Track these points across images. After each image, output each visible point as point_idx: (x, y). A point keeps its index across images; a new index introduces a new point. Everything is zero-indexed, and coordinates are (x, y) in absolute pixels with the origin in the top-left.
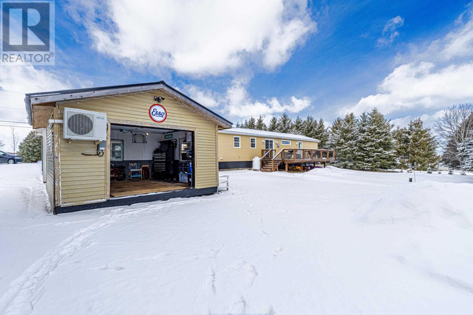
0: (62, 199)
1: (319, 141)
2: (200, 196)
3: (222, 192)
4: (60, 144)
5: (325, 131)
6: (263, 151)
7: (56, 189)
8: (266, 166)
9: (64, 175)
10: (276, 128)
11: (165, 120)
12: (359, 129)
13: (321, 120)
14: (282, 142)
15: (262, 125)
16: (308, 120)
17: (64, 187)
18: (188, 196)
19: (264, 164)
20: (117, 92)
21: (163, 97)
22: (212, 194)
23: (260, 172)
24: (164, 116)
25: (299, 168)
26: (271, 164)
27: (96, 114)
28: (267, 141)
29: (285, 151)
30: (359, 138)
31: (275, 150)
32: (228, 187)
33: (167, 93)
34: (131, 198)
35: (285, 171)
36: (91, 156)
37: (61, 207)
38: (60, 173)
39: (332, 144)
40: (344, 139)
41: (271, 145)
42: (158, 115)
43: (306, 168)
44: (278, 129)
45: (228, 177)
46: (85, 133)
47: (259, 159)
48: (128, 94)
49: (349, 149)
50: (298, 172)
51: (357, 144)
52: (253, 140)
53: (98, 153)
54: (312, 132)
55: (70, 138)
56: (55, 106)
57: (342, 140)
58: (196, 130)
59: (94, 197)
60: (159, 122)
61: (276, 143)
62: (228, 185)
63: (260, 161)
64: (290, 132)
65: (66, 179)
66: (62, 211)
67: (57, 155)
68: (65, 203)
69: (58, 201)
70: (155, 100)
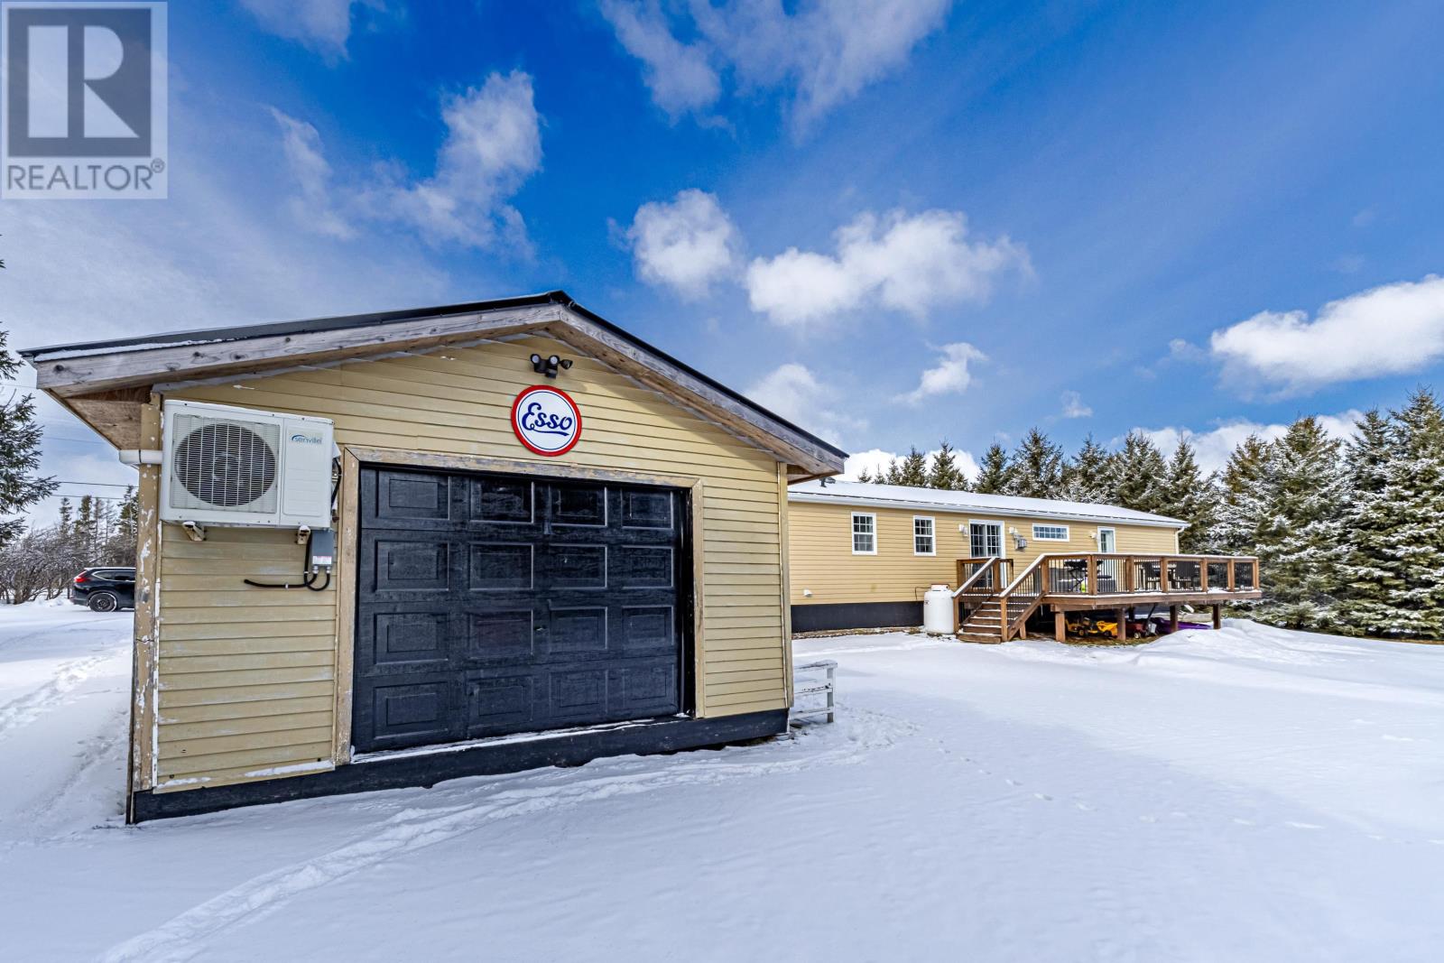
0: (158, 760)
1: (1184, 525)
2: (718, 746)
3: (808, 730)
4: (160, 542)
5: (1203, 487)
6: (961, 563)
7: (138, 720)
8: (976, 621)
9: (171, 667)
10: (1006, 481)
11: (575, 448)
12: (1353, 476)
13: (1183, 448)
14: (1036, 529)
15: (951, 477)
16: (1131, 451)
17: (169, 712)
18: (667, 747)
19: (970, 610)
20: (377, 338)
21: (563, 357)
22: (766, 739)
23: (956, 643)
24: (571, 431)
25: (1110, 627)
26: (999, 614)
27: (289, 423)
28: (976, 529)
29: (1052, 564)
30: (1355, 510)
31: (1010, 561)
32: (832, 709)
33: (582, 340)
34: (435, 754)
35: (1055, 639)
36: (282, 589)
37: (154, 792)
38: (156, 659)
39: (1234, 537)
40: (1290, 514)
41: (994, 542)
42: (545, 428)
43: (1139, 627)
44: (1012, 488)
45: (830, 671)
46: (244, 500)
47: (950, 594)
48: (430, 350)
49: (1315, 553)
50: (1107, 644)
51: (1350, 532)
52: (921, 527)
53: (309, 579)
54: (1147, 493)
55: (183, 519)
56: (148, 400)
57: (1281, 519)
58: (699, 482)
59: (288, 754)
60: (550, 454)
61: (1012, 534)
62: (830, 703)
63: (951, 601)
64: (1057, 494)
65: (182, 683)
66: (160, 808)
67: (147, 588)
68: (172, 777)
69: (144, 769)
70: (537, 368)
